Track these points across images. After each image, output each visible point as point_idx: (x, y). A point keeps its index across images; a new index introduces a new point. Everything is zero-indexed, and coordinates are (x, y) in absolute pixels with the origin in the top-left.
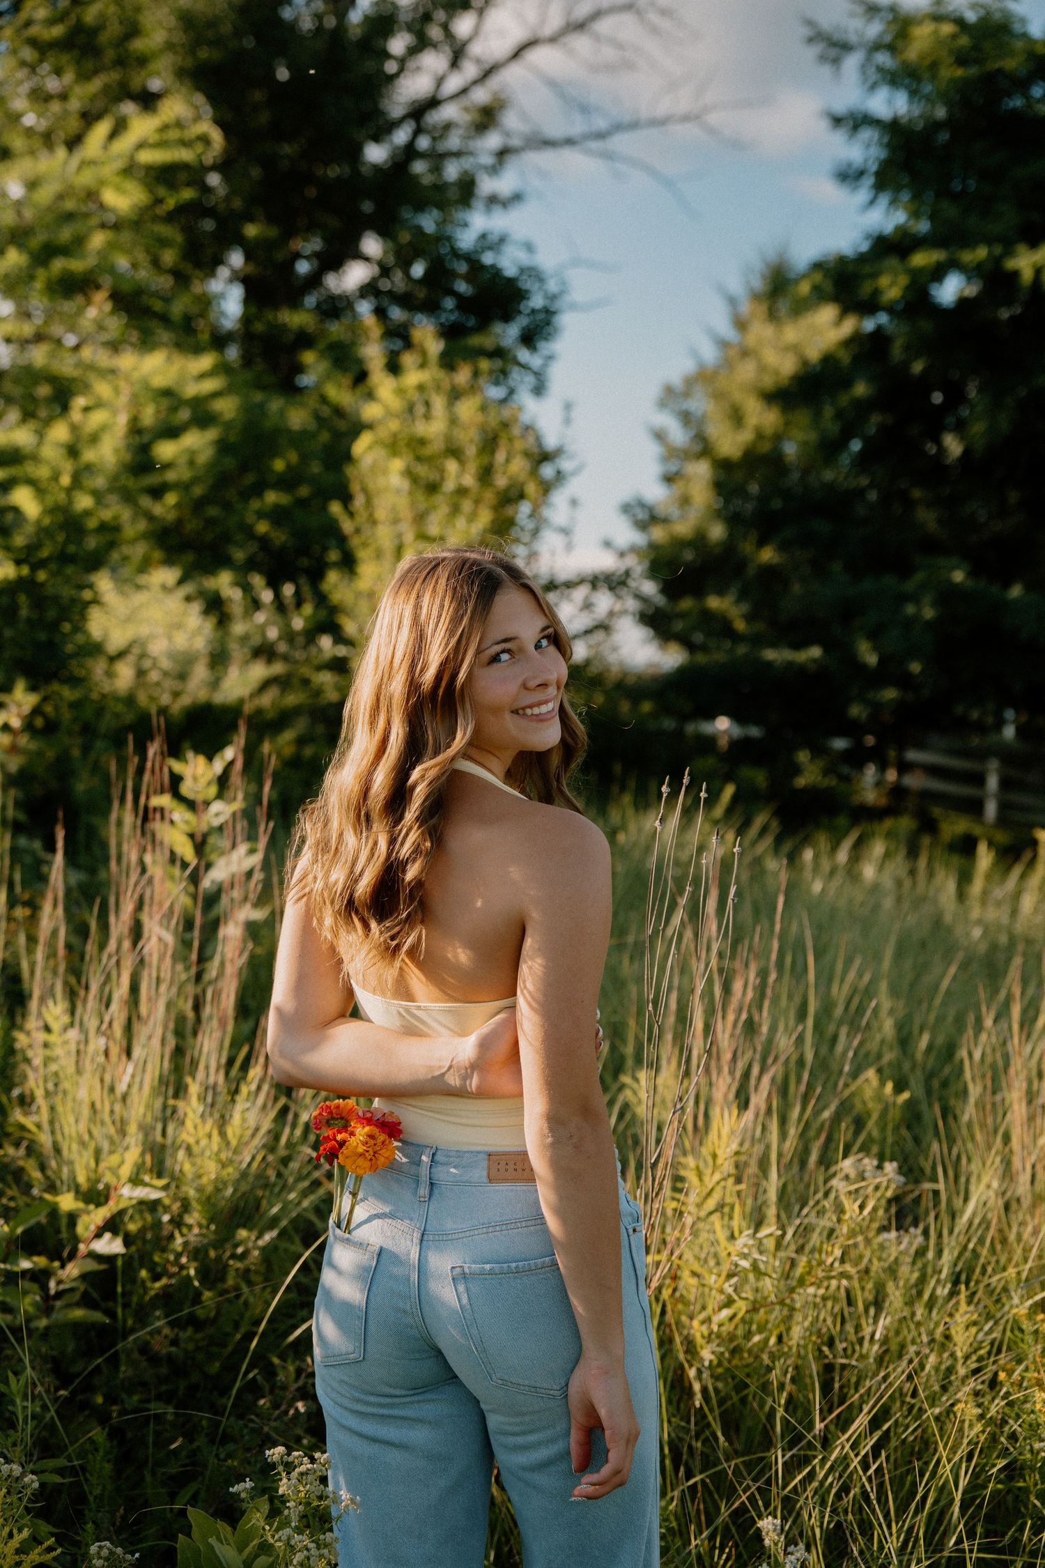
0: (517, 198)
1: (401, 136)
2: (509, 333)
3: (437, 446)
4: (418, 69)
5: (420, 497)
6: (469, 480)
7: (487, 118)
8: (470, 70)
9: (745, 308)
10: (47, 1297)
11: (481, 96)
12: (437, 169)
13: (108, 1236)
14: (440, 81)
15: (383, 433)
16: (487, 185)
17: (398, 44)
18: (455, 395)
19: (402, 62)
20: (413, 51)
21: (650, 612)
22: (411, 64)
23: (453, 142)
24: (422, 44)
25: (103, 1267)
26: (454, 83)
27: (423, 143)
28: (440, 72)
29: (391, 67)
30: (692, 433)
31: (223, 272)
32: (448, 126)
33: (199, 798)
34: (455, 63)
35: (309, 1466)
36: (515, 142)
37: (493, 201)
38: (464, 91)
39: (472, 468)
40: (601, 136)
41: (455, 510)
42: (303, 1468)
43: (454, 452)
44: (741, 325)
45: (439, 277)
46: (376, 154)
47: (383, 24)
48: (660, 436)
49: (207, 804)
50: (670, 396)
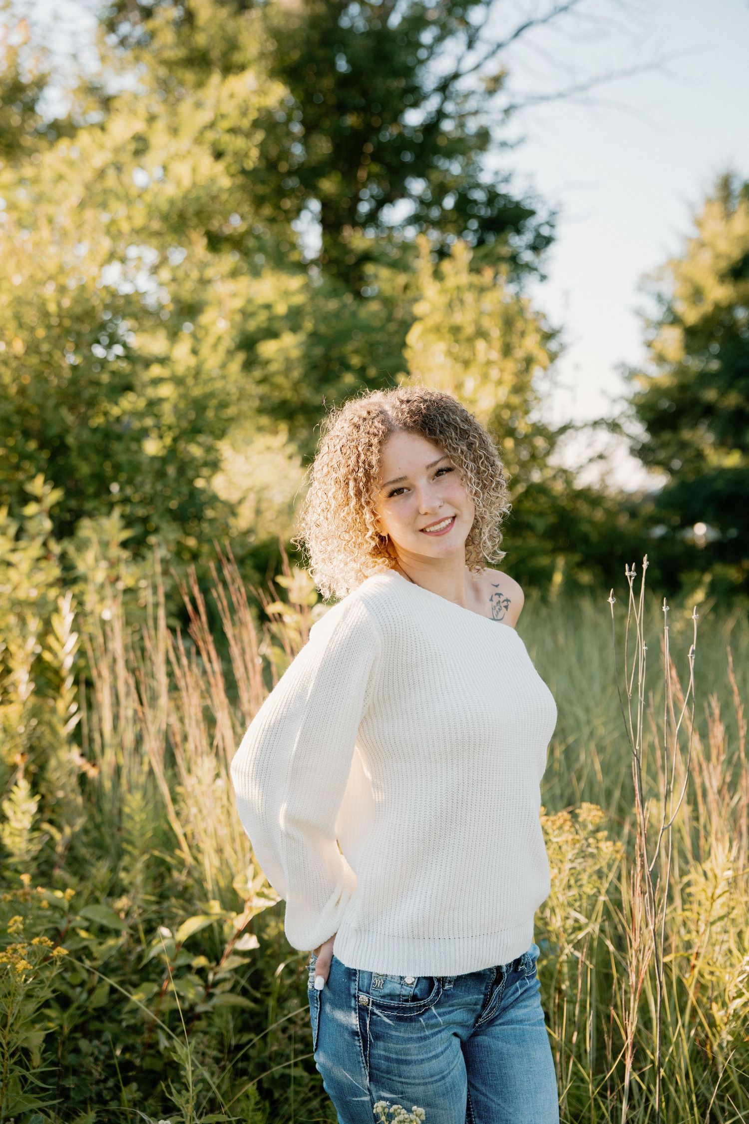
0: (521, 141)
1: (432, 104)
2: (518, 242)
3: (469, 330)
4: (443, 53)
5: (459, 367)
6: (495, 355)
7: (496, 83)
8: (482, 48)
9: (701, 210)
10: (207, 986)
11: (492, 68)
12: (462, 126)
13: (247, 936)
14: (459, 60)
15: (430, 322)
16: (498, 134)
17: (427, 37)
18: (482, 290)
19: (431, 48)
20: (439, 39)
21: (639, 447)
22: (438, 49)
23: (472, 104)
24: (445, 32)
25: (247, 961)
26: (471, 60)
27: (450, 107)
28: (460, 54)
29: (422, 53)
30: (664, 309)
31: (306, 216)
32: (468, 95)
33: (305, 603)
34: (470, 45)
35: (407, 1116)
36: (518, 100)
37: (504, 144)
38: (477, 67)
39: (497, 344)
40: (582, 88)
41: (485, 377)
42: (401, 1118)
43: (481, 333)
44: (699, 223)
45: (464, 204)
46: (414, 118)
47: (417, 21)
48: (639, 313)
49: (311, 607)
50: (644, 281)
